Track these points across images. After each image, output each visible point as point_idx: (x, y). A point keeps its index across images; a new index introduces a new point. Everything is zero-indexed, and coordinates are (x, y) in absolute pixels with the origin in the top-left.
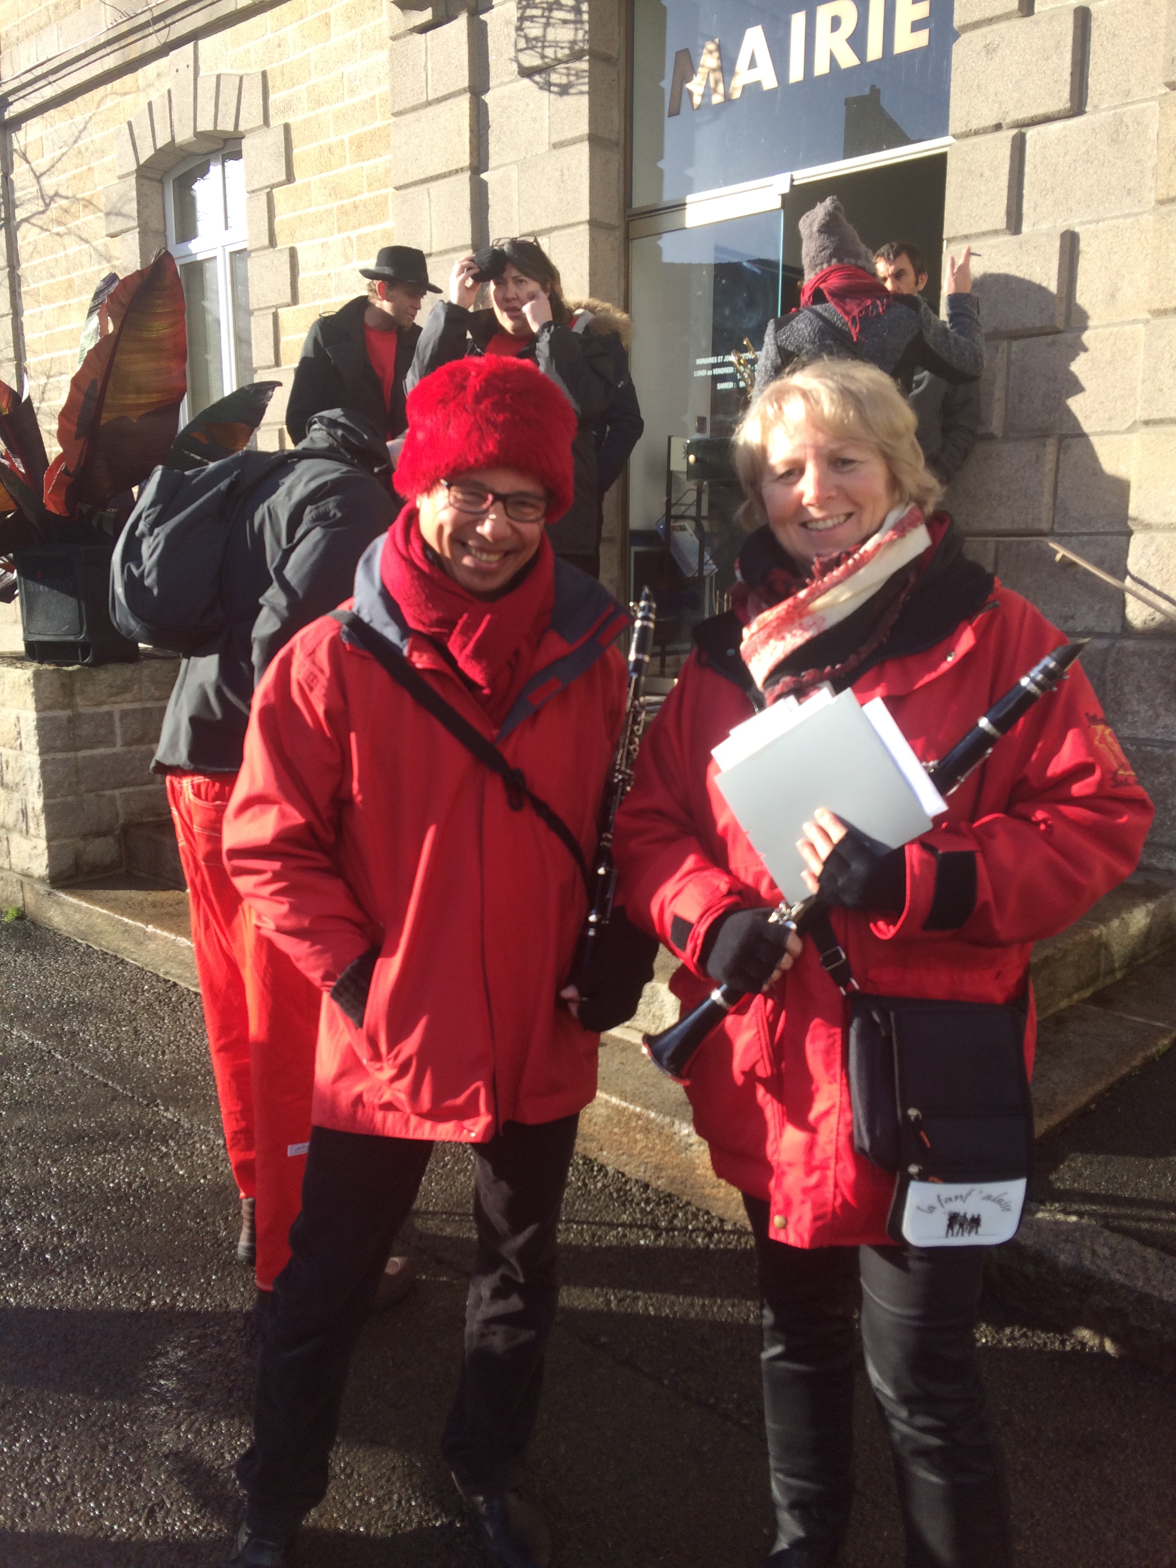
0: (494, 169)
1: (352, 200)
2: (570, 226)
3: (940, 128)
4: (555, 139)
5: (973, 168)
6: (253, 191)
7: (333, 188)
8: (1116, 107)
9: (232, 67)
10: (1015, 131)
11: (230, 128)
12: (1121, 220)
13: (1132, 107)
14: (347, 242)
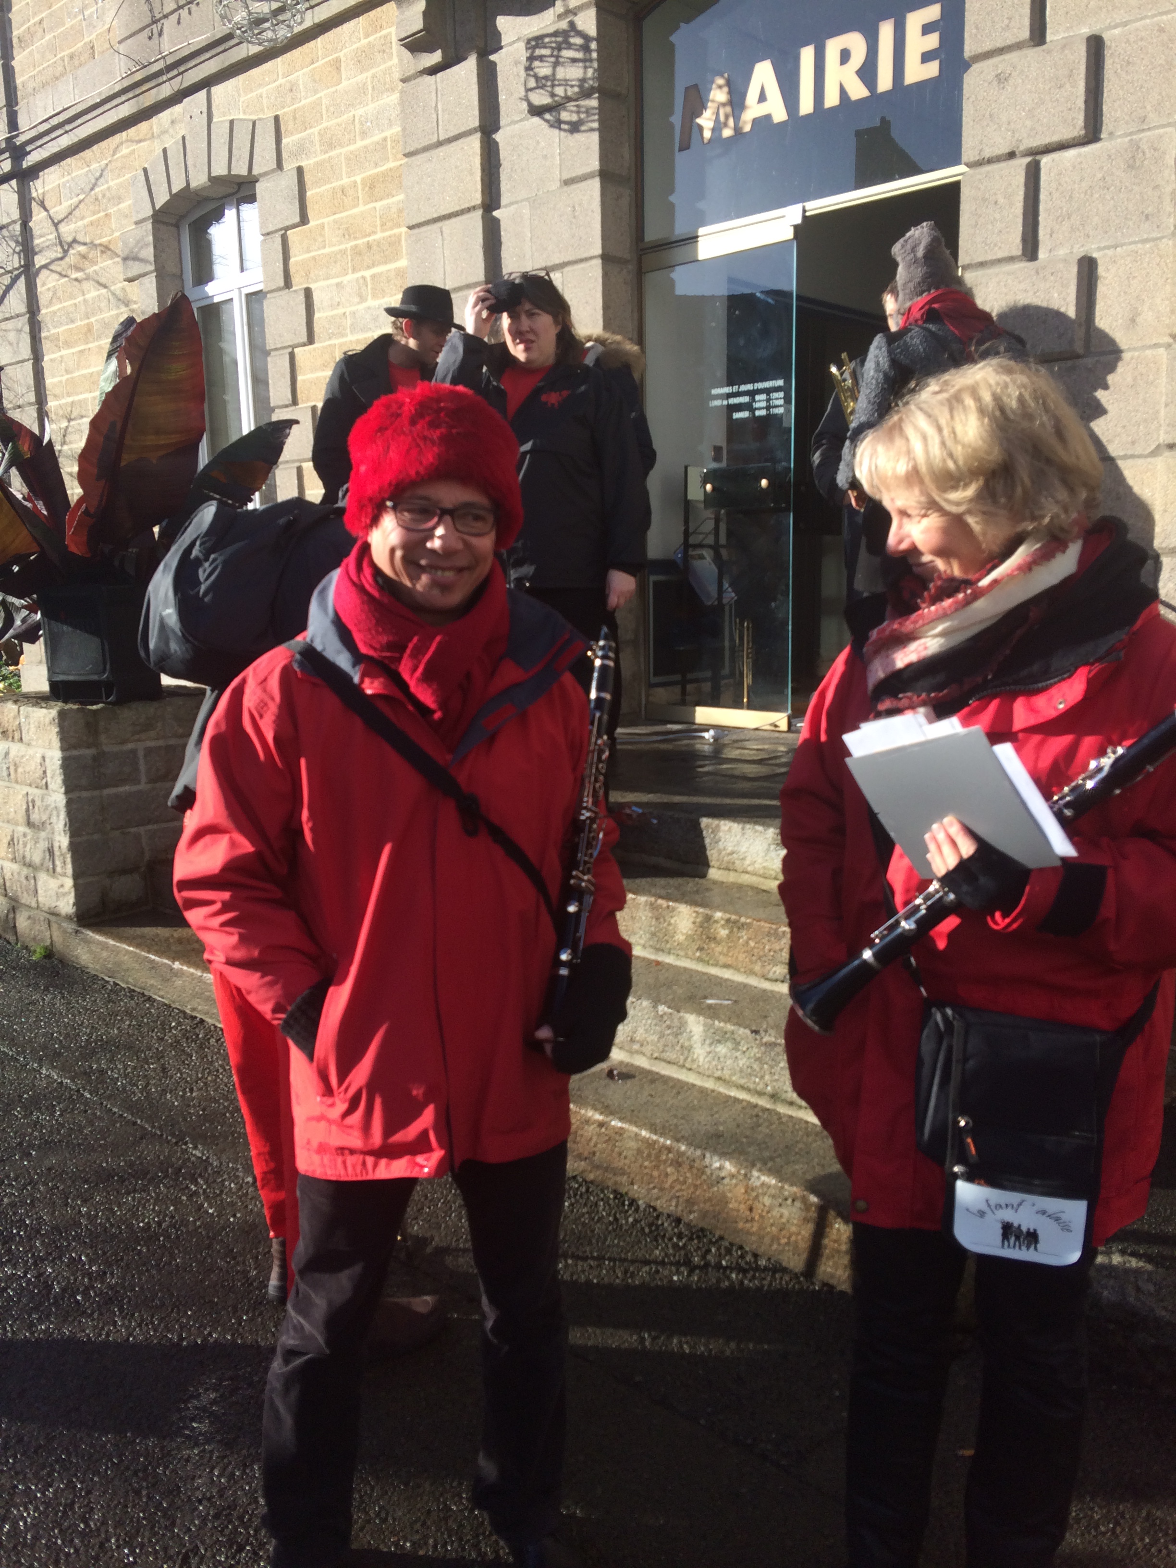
0: (506, 206)
1: (365, 240)
2: (582, 261)
3: (954, 159)
4: (566, 176)
5: (987, 196)
6: (268, 234)
7: (347, 229)
8: (1131, 134)
9: (244, 113)
10: (1028, 159)
11: (244, 172)
12: (1140, 245)
13: (1148, 133)
14: (361, 281)
